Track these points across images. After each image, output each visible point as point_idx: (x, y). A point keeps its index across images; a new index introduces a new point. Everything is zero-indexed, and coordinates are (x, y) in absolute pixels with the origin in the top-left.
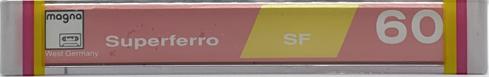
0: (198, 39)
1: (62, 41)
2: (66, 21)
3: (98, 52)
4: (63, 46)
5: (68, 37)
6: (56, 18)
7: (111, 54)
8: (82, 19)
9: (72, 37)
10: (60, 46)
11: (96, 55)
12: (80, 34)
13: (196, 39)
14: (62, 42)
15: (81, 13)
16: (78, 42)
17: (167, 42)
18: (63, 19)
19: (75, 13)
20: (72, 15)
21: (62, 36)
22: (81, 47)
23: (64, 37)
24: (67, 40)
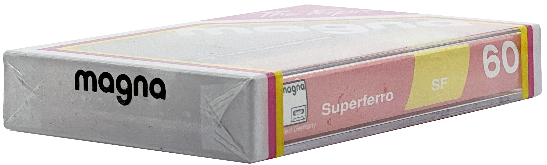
0: (381, 96)
1: (293, 115)
2: (294, 93)
3: (316, 124)
4: (293, 121)
5: (297, 111)
6: (287, 92)
7: (328, 123)
8: (305, 89)
9: (299, 110)
10: (292, 122)
11: (314, 127)
12: (305, 106)
13: (379, 96)
14: (294, 117)
15: (303, 82)
16: (303, 115)
17: (362, 103)
18: (292, 92)
19: (300, 83)
20: (298, 85)
21: (293, 110)
22: (305, 120)
23: (294, 112)
24: (296, 113)
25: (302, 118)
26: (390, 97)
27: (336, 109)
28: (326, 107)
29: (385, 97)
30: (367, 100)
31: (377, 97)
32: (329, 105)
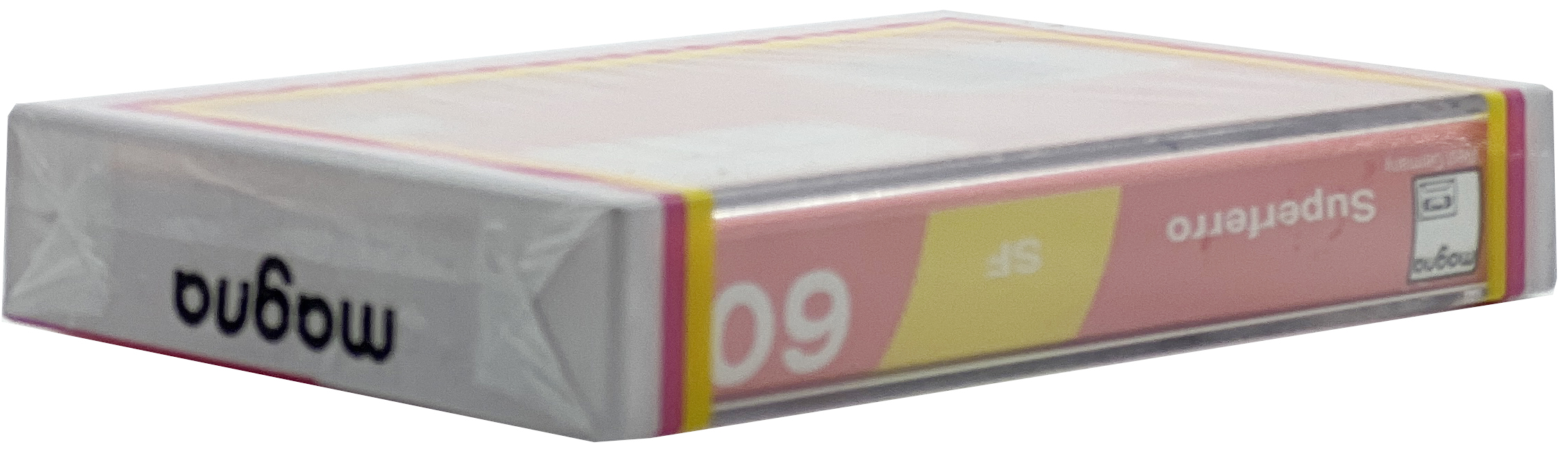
1: (1451, 197)
2: (1443, 252)
4: (1451, 181)
5: (1440, 207)
6: (1459, 254)
8: (1414, 260)
9: (1436, 208)
10: (1455, 180)
12: (1421, 219)
16: (1424, 196)
18: (1447, 253)
20: (1430, 269)
21: (1450, 210)
22: (1419, 182)
23: (1449, 205)
24: (1441, 201)
25: (1428, 187)
26: (1179, 229)
27: (1338, 203)
28: (1364, 212)
29: (1195, 226)
30: (1249, 220)
31: (1217, 230)
32: (1358, 218)
